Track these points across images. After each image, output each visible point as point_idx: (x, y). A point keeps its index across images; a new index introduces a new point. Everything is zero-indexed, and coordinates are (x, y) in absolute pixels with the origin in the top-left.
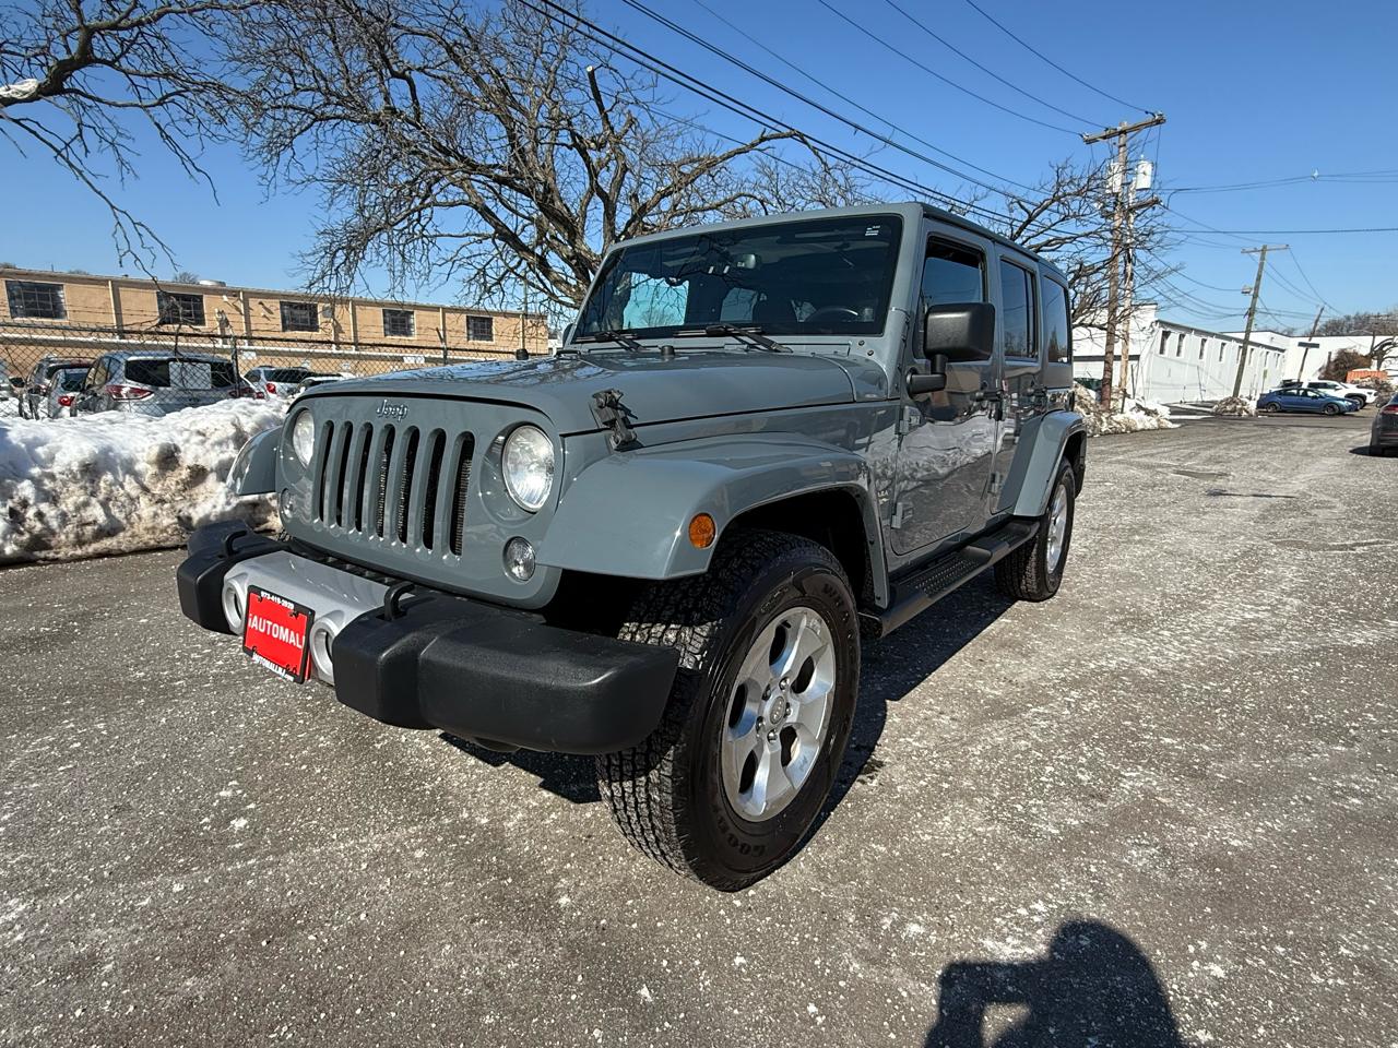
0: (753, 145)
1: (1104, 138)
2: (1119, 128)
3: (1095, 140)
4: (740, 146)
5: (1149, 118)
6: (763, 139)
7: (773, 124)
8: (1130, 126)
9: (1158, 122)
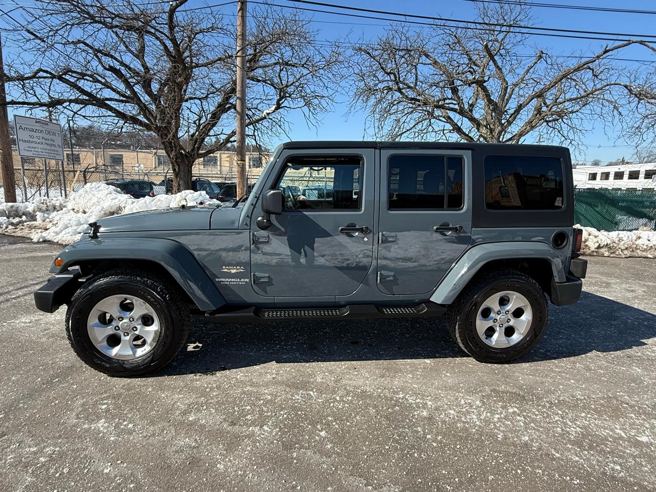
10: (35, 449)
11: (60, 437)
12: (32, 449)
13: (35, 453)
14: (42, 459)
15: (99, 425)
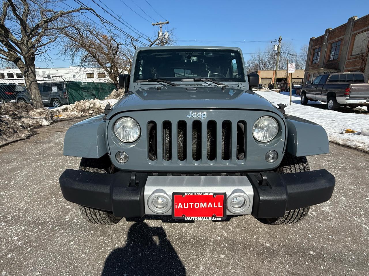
0: (78, 10)
1: (157, 25)
2: (160, 23)
3: (155, 25)
4: (74, 10)
5: (166, 22)
6: (81, 9)
7: (84, 6)
8: (162, 23)
9: (168, 23)
10: (364, 225)
11: (348, 220)
12: (365, 226)
13: (365, 224)
14: (364, 219)
15: (327, 209)
